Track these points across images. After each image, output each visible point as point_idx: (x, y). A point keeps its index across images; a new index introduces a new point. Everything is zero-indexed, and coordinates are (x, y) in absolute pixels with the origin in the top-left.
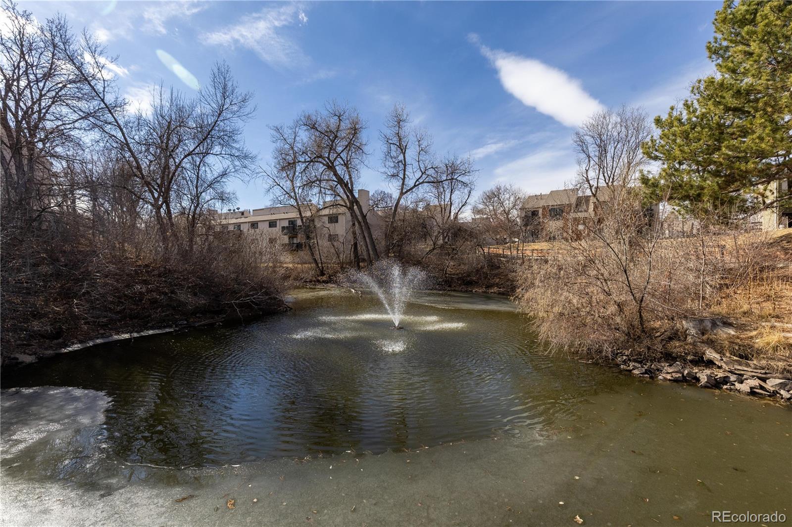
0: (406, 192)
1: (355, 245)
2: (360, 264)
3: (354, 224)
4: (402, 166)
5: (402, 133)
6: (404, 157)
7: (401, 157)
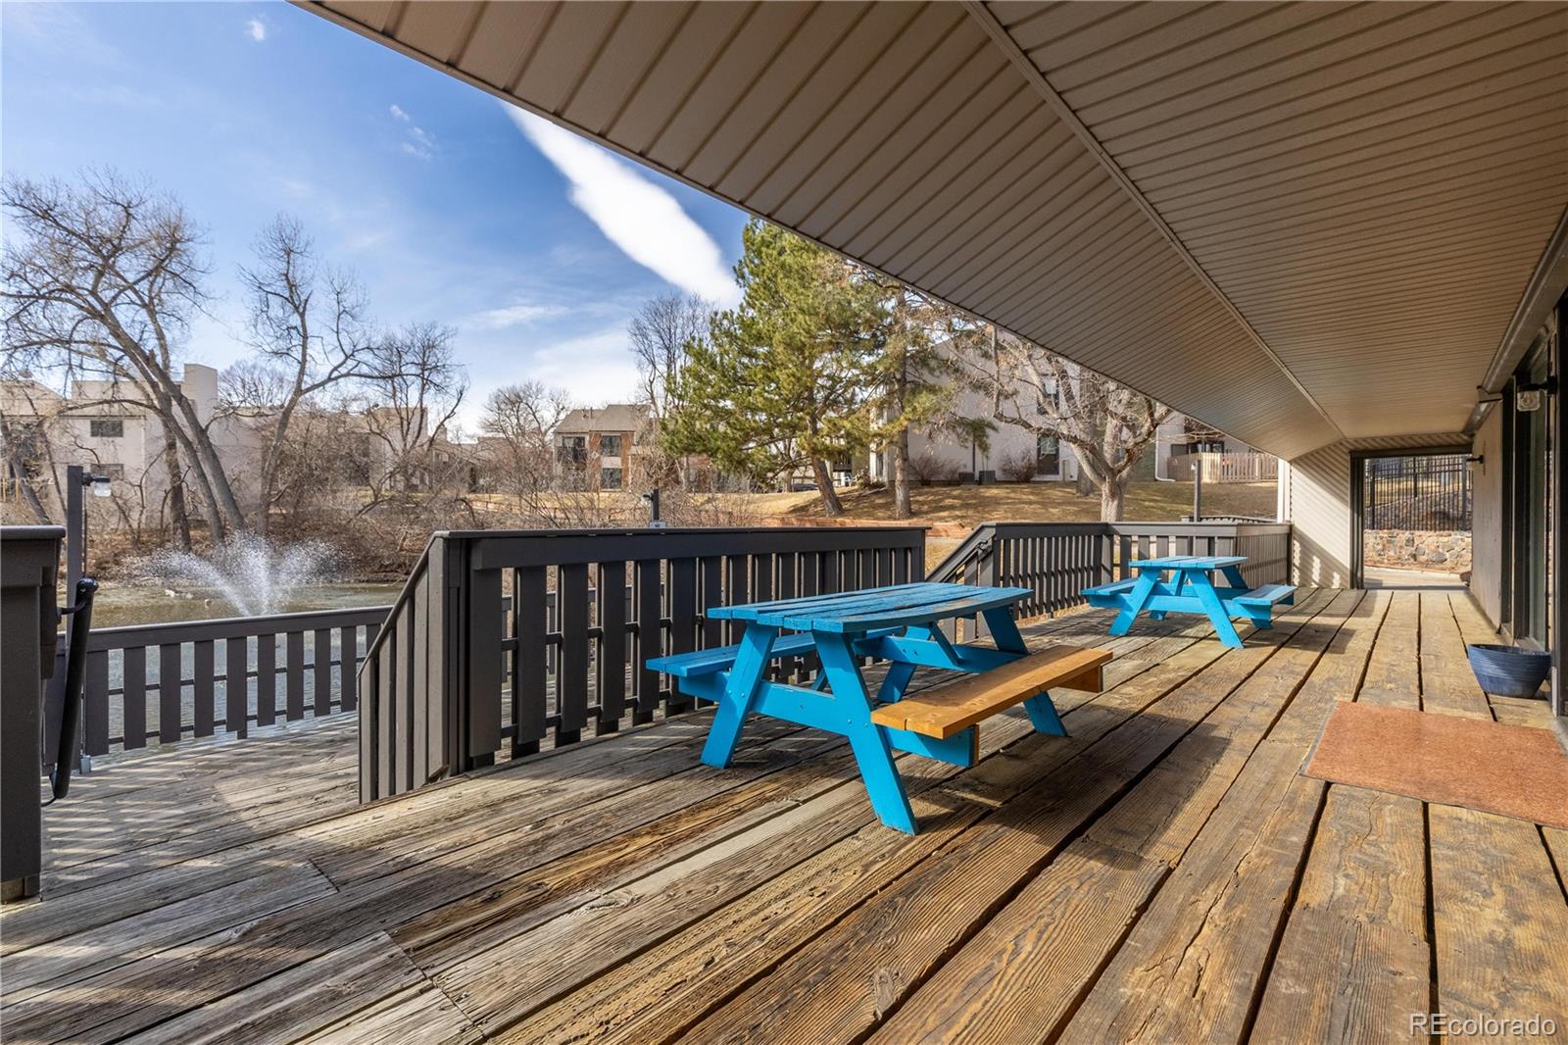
0: (308, 390)
1: (177, 493)
2: (192, 533)
3: (171, 446)
4: (297, 341)
5: (298, 276)
6: (303, 321)
7: (295, 320)
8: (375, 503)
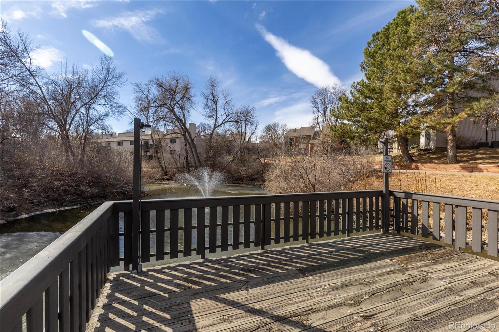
0: (217, 127)
1: (187, 157)
2: (190, 168)
3: (186, 145)
4: (215, 112)
5: (215, 93)
6: (216, 107)
7: (214, 107)
8: (233, 160)
